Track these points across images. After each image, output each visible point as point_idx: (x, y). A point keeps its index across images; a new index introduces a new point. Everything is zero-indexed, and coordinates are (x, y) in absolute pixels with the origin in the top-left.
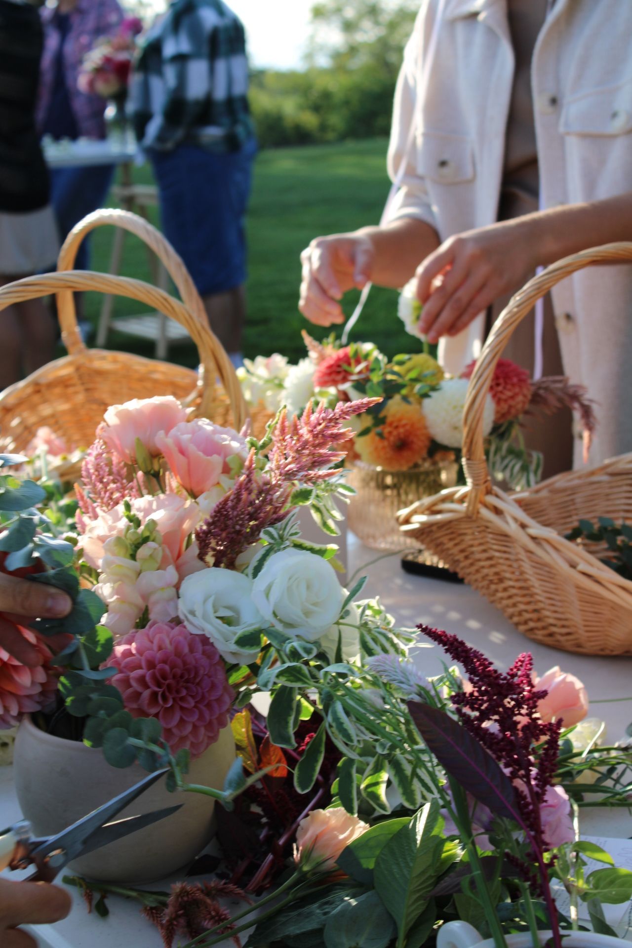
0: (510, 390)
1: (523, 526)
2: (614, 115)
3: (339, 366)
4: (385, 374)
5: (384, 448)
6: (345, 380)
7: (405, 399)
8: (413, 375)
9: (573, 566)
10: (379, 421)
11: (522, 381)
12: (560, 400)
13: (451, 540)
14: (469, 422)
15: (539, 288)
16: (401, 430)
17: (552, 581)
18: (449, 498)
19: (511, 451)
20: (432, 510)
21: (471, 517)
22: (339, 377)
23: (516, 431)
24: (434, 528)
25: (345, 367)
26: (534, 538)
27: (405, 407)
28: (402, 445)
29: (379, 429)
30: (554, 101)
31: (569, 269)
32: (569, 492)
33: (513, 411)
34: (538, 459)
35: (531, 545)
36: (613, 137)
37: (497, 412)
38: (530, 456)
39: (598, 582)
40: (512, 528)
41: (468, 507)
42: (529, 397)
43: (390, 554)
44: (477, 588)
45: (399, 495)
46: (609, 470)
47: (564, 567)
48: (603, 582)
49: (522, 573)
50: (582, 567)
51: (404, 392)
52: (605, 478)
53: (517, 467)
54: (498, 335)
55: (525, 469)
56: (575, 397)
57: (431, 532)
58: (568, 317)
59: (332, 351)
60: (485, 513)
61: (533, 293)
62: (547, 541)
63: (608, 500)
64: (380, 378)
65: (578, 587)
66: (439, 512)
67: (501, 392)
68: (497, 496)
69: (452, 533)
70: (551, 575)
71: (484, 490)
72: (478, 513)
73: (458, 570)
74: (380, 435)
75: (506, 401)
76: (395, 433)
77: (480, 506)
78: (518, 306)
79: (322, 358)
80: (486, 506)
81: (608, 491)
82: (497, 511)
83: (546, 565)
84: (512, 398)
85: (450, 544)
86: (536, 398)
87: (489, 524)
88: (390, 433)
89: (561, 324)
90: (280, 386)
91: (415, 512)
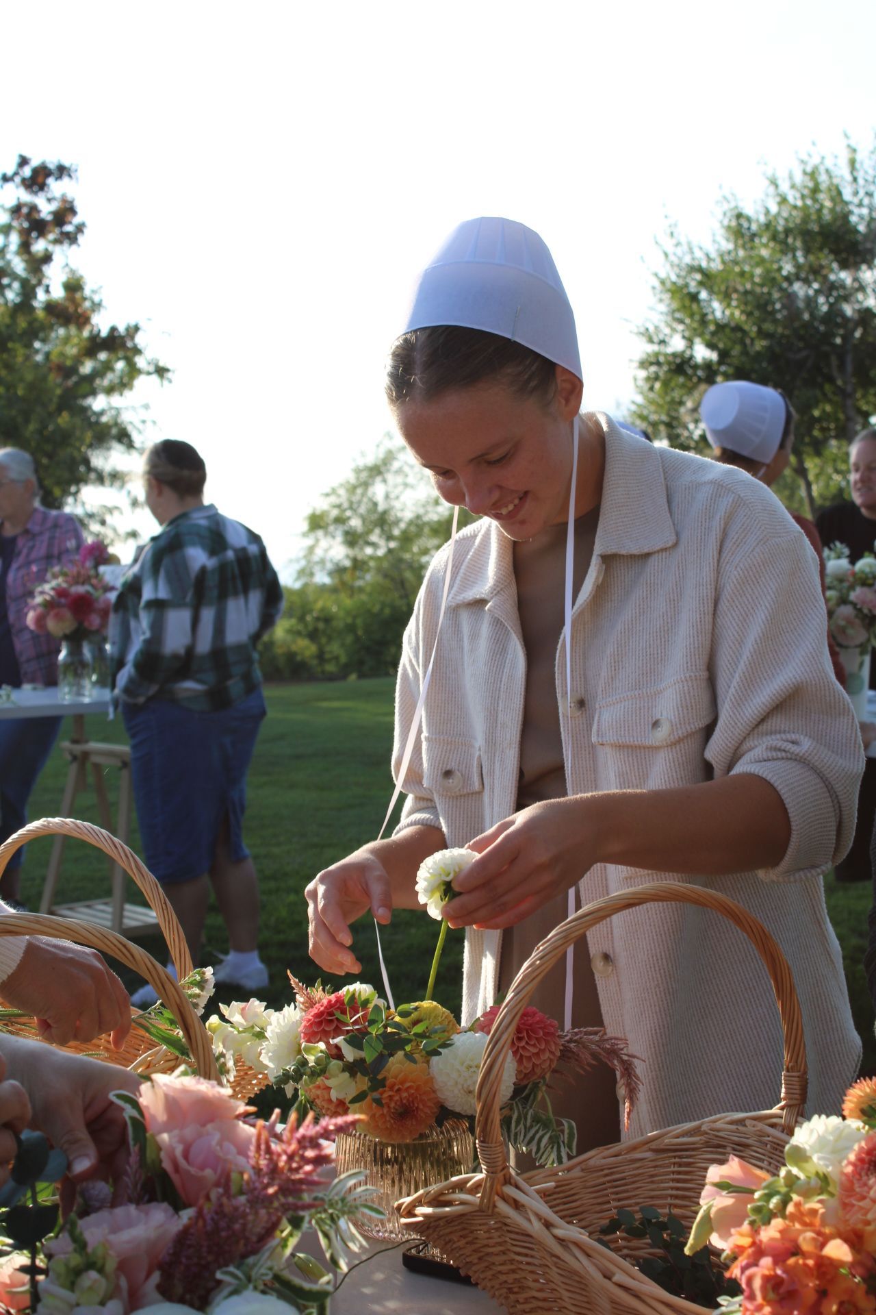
0: (534, 1045)
1: (548, 1225)
2: (656, 724)
3: (331, 1014)
4: (385, 1027)
5: (383, 1115)
6: (337, 1032)
7: (409, 1056)
8: (419, 1029)
9: (608, 1277)
10: (378, 1084)
11: (549, 1035)
12: (594, 1055)
13: (463, 1237)
14: (483, 1096)
15: (565, 937)
16: (405, 1095)
17: (584, 1293)
18: (461, 1186)
19: (536, 1119)
20: (437, 1201)
21: (486, 1210)
22: (329, 1028)
23: (542, 1093)
24: (441, 1223)
25: (338, 1014)
26: (561, 1241)
27: (408, 1065)
28: (405, 1113)
29: (376, 1095)
30: (581, 704)
31: (601, 914)
32: (606, 1172)
33: (538, 1071)
34: (571, 1128)
35: (557, 1249)
36: (657, 748)
37: (519, 1072)
38: (560, 1124)
39: (637, 1296)
40: (536, 1227)
41: (482, 1198)
42: (558, 1054)
43: (392, 1246)
44: (493, 1296)
45: (401, 1171)
46: (654, 1145)
47: (598, 1276)
48: (643, 1297)
49: (549, 1281)
50: (619, 1277)
51: (408, 1048)
52: (648, 1155)
53: (545, 1140)
54: (518, 992)
55: (554, 1141)
56: (614, 1052)
57: (437, 1227)
58: (606, 957)
59: (321, 996)
60: (503, 1207)
61: (560, 942)
62: (576, 1244)
63: (652, 1182)
64: (380, 1032)
65: (613, 1302)
66: (448, 1203)
67: (523, 1048)
68: (517, 1187)
69: (464, 1229)
70: (582, 1286)
71: (502, 1178)
72: (495, 1206)
73: (471, 1274)
74: (378, 1102)
75: (529, 1058)
76: (397, 1098)
77: (496, 1198)
78: (540, 959)
79: (310, 1003)
80: (505, 1198)
81: (652, 1171)
82: (517, 1205)
83: (576, 1273)
84: (537, 1054)
85: (462, 1243)
86: (566, 1054)
87: (508, 1221)
88: (391, 1097)
89: (598, 965)
90: (261, 1035)
91: (419, 1202)
